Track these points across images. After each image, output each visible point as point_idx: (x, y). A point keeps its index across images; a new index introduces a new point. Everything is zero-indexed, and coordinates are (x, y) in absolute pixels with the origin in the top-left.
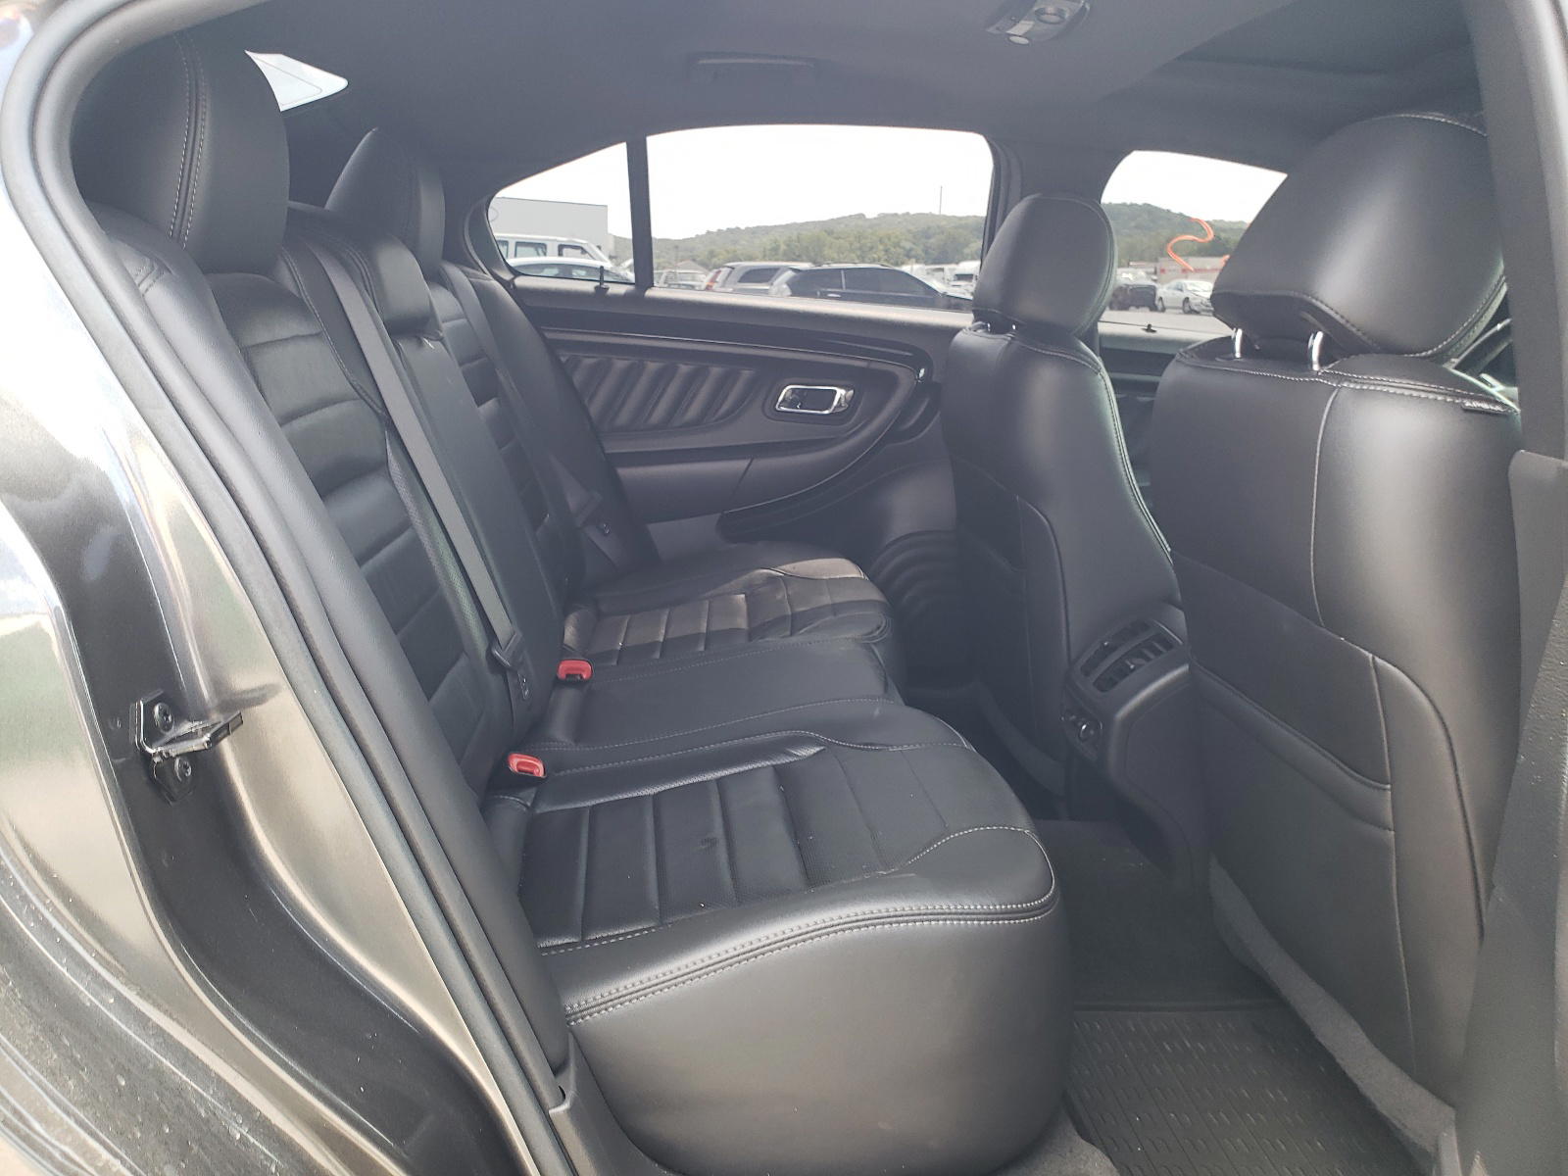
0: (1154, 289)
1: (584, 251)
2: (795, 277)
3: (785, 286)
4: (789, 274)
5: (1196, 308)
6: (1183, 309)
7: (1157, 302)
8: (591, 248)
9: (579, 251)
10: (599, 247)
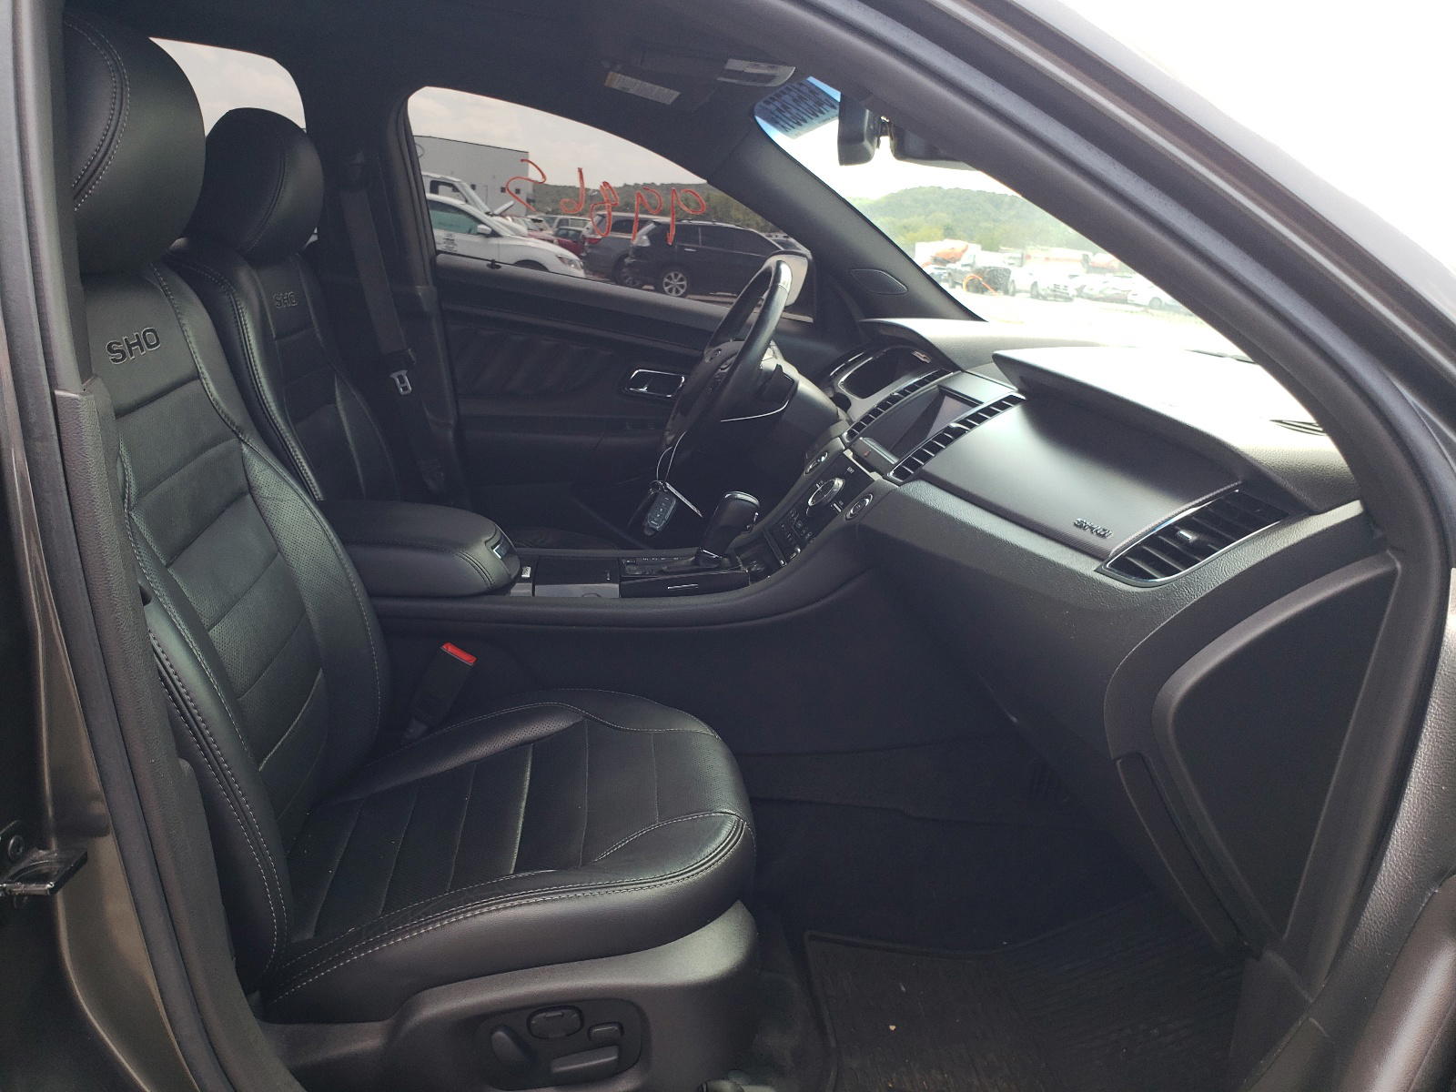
0: (1009, 272)
1: (455, 189)
2: (655, 229)
3: (645, 237)
4: (651, 226)
5: (1043, 293)
6: (1031, 293)
7: (1009, 284)
8: (463, 186)
9: (450, 189)
10: (473, 187)
